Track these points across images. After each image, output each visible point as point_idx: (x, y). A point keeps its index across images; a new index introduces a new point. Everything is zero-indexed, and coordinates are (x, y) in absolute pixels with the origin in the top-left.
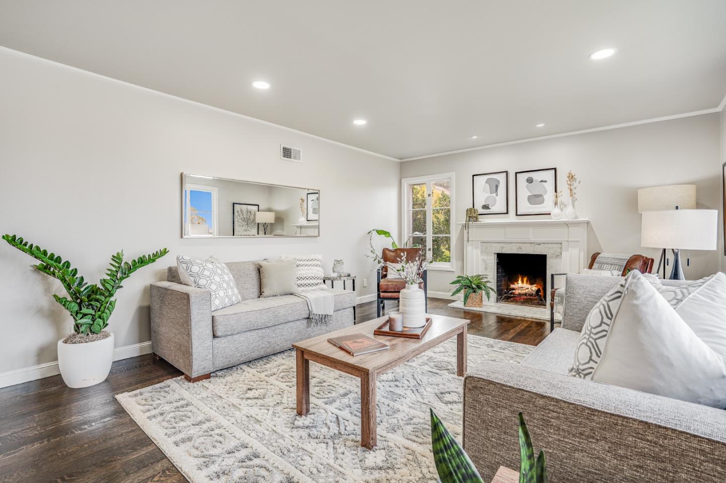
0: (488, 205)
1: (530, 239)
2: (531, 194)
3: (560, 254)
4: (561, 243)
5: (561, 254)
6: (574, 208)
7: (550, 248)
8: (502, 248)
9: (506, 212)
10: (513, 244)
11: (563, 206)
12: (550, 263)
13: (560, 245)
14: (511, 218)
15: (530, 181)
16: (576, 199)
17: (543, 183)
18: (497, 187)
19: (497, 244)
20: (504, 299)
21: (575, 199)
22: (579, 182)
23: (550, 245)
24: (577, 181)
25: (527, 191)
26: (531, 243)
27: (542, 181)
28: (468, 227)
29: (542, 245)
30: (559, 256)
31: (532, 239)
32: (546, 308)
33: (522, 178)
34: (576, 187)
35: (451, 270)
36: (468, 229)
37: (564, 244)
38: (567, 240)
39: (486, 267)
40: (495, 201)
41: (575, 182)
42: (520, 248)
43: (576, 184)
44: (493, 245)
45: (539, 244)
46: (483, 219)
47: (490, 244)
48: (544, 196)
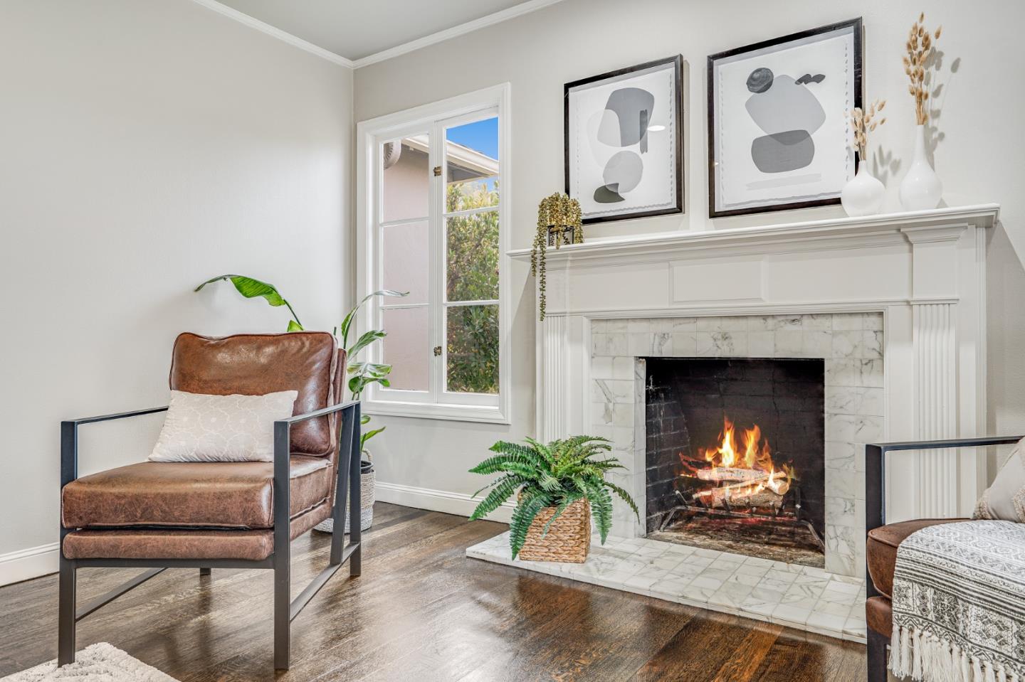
0: (617, 185)
1: (760, 299)
2: (764, 134)
3: (875, 355)
4: (881, 314)
5: (881, 355)
6: (933, 167)
7: (834, 334)
8: (664, 336)
9: (675, 205)
10: (701, 323)
11: (888, 168)
12: (836, 387)
13: (875, 319)
14: (695, 223)
15: (761, 82)
16: (942, 136)
17: (811, 86)
18: (644, 118)
19: (645, 324)
20: (674, 520)
21: (935, 135)
22: (955, 67)
23: (836, 320)
24: (947, 62)
25: (751, 122)
26: (765, 317)
27: (806, 79)
28: (543, 264)
29: (806, 321)
30: (874, 361)
31: (770, 300)
32: (821, 565)
33: (734, 73)
34: (940, 87)
35: (499, 417)
36: (543, 270)
37: (896, 317)
38: (907, 297)
39: (607, 409)
40: (639, 168)
41: (938, 68)
42: (725, 337)
43: (938, 76)
44: (632, 326)
45: (795, 319)
46: (597, 238)
47: (620, 324)
48: (814, 136)
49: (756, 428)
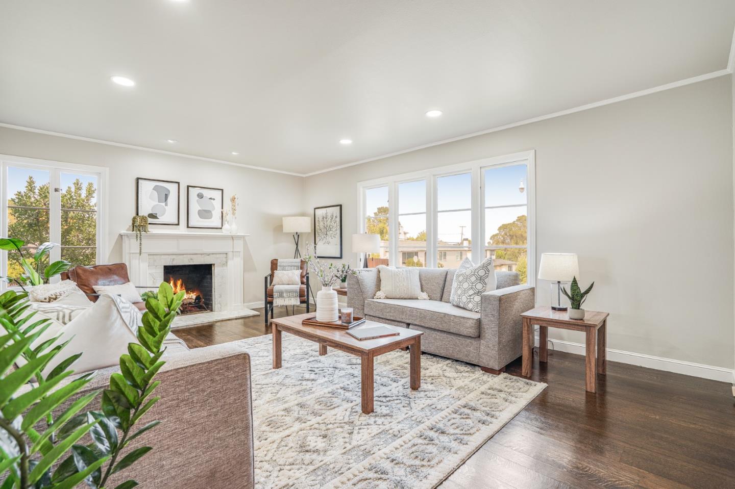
0: (156, 214)
2: (201, 209)
3: (225, 262)
4: (226, 254)
5: (227, 262)
6: (236, 225)
7: (216, 258)
9: (177, 223)
10: (184, 256)
12: (216, 271)
14: (182, 230)
15: (200, 196)
17: (212, 200)
18: (166, 196)
19: (167, 256)
23: (218, 255)
25: (198, 205)
26: (202, 254)
27: (211, 199)
28: (140, 237)
29: (211, 255)
30: (225, 264)
31: (204, 251)
33: (194, 192)
36: (141, 239)
37: (230, 255)
38: (232, 251)
39: (153, 282)
40: (165, 211)
42: (192, 259)
44: (163, 257)
45: (209, 255)
46: (153, 230)
47: (159, 256)
48: (213, 212)
49: (181, 280)
